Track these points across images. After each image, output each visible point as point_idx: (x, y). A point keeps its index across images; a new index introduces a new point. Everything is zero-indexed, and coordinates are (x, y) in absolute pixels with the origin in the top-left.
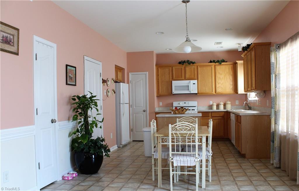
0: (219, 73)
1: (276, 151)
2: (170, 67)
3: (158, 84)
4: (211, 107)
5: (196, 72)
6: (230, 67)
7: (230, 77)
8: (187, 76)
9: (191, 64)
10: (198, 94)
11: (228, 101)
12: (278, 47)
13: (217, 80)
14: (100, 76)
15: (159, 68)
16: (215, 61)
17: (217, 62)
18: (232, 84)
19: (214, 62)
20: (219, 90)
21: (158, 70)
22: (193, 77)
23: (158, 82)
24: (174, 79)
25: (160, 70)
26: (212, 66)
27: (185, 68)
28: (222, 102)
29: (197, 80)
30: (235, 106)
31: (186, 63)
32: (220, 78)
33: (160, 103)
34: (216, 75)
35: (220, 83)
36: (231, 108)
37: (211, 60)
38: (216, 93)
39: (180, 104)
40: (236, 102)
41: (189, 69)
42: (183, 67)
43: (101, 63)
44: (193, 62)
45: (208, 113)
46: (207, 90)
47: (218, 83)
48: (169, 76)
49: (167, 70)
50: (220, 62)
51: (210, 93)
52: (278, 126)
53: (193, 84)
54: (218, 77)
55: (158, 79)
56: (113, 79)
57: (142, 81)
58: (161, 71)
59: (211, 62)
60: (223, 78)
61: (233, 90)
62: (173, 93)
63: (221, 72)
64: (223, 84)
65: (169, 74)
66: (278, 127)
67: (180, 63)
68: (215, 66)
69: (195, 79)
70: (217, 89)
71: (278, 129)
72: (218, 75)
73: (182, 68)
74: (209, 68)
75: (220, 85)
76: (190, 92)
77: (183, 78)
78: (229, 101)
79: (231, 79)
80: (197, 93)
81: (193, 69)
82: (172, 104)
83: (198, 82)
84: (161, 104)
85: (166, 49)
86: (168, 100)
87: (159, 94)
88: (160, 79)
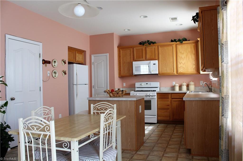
0: (181, 53)
1: (223, 156)
2: (131, 48)
3: (120, 65)
4: (173, 88)
5: (157, 52)
6: (193, 46)
7: (192, 56)
8: (148, 57)
9: (152, 44)
10: (159, 75)
11: (191, 82)
12: (224, 2)
13: (179, 60)
14: (39, 57)
15: (121, 50)
16: (177, 41)
17: (178, 41)
18: (194, 63)
19: (175, 41)
20: (181, 70)
21: (120, 52)
22: (154, 57)
23: (120, 63)
24: (135, 60)
25: (121, 51)
26: (173, 45)
27: (146, 48)
28: (185, 83)
29: (157, 61)
30: (199, 87)
31: (146, 43)
32: (181, 57)
33: (124, 83)
34: (177, 55)
35: (182, 62)
36: (195, 89)
37: (172, 40)
38: (178, 73)
39: (142, 84)
40: (201, 83)
41: (150, 49)
42: (144, 47)
43: (41, 44)
44: (154, 41)
45: (167, 94)
46: (168, 70)
47: (179, 63)
48: (131, 57)
49: (128, 51)
50: (181, 41)
51: (172, 73)
52: (226, 119)
53: (154, 64)
54: (179, 57)
55: (120, 61)
56: (63, 60)
57: (103, 62)
58: (122, 53)
59: (172, 41)
60: (184, 57)
61: (196, 70)
62: (134, 74)
63: (183, 52)
64: (184, 63)
65: (131, 55)
66: (226, 121)
67: (140, 43)
68: (176, 45)
69: (156, 60)
70: (179, 70)
71: (226, 123)
72: (179, 54)
73: (142, 49)
74: (170, 48)
75: (182, 65)
76: (150, 73)
77: (144, 59)
78: (193, 82)
79: (193, 59)
80: (158, 73)
81: (153, 49)
82: (135, 84)
83: (159, 62)
84: (125, 85)
85: (124, 30)
86: (131, 81)
87: (121, 75)
88: (121, 60)
